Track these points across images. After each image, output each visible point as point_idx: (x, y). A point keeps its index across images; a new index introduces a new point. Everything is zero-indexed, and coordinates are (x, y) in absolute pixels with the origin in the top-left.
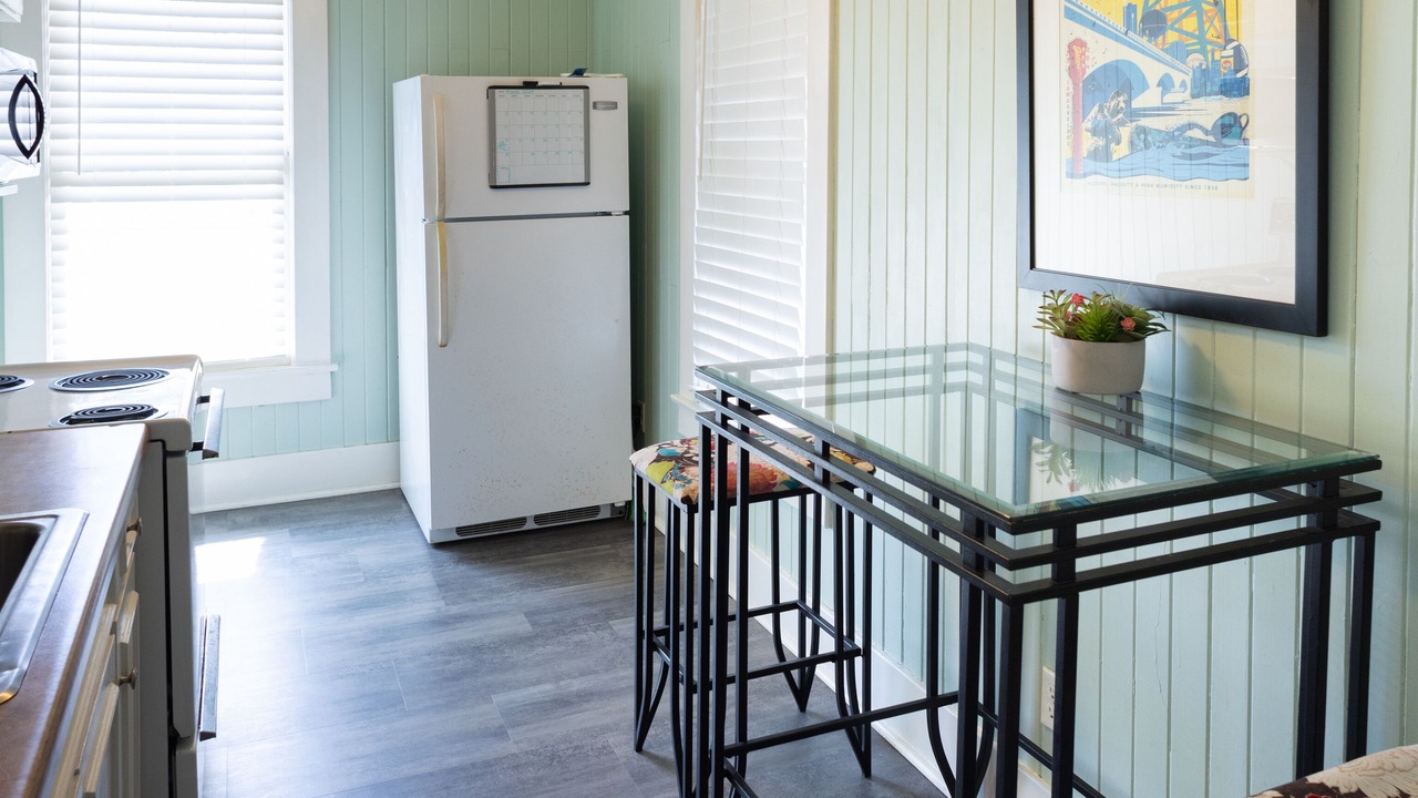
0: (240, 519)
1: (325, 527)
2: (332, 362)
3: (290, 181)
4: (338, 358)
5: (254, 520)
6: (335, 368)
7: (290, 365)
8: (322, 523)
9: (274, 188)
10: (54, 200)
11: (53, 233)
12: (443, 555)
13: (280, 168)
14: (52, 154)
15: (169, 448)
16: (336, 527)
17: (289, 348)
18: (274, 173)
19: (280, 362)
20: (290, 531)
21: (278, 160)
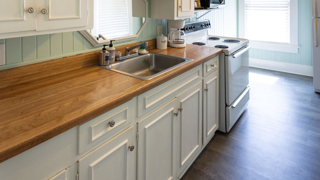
0: (276, 73)
1: (293, 80)
2: (298, 46)
3: (289, 7)
4: (300, 45)
5: (279, 74)
6: (299, 47)
7: (289, 45)
8: (292, 79)
9: (286, 8)
10: (246, 10)
11: (246, 15)
12: (317, 95)
13: (287, 5)
14: (246, 2)
15: (226, 54)
16: (295, 81)
17: (288, 41)
18: (286, 5)
19: (287, 44)
20: (285, 79)
21: (287, 3)
